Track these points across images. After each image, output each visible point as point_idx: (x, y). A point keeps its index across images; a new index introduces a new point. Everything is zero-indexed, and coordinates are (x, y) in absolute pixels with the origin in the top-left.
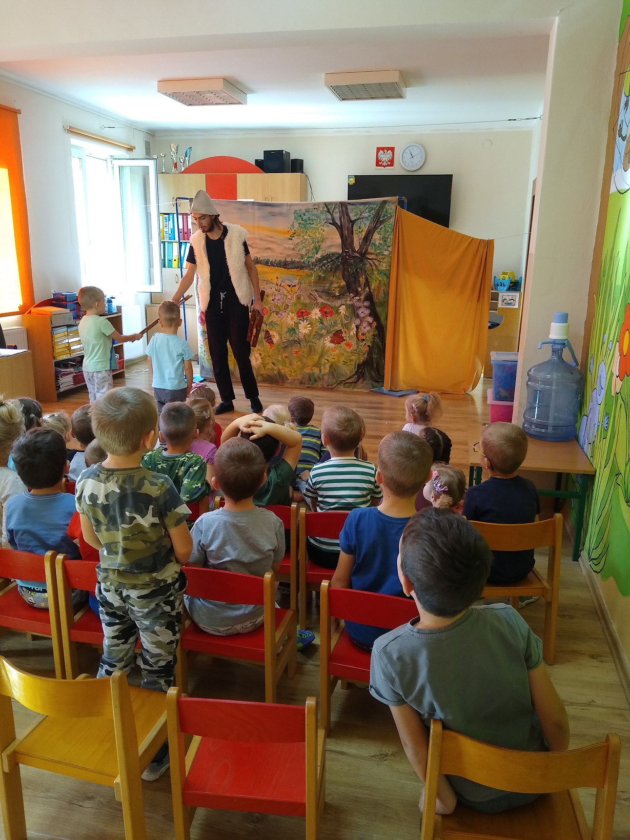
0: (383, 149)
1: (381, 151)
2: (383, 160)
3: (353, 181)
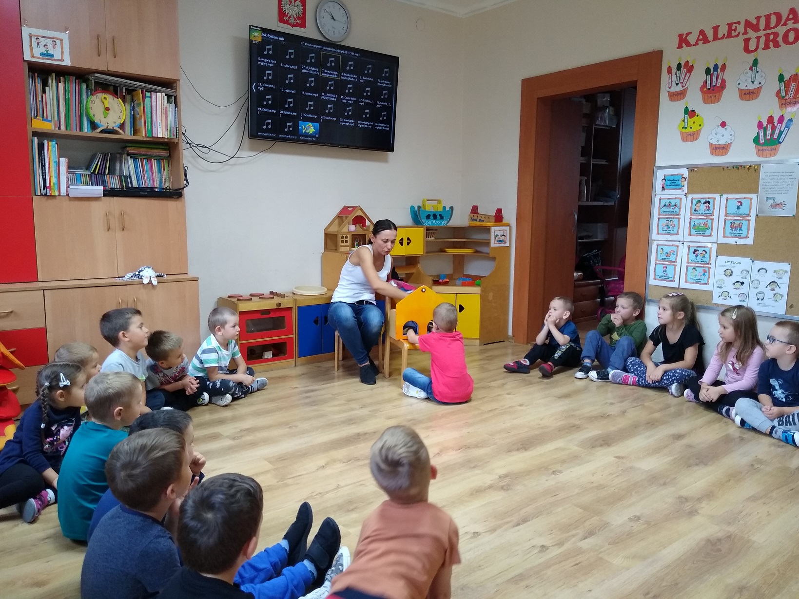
2: (289, 15)
3: (258, 37)
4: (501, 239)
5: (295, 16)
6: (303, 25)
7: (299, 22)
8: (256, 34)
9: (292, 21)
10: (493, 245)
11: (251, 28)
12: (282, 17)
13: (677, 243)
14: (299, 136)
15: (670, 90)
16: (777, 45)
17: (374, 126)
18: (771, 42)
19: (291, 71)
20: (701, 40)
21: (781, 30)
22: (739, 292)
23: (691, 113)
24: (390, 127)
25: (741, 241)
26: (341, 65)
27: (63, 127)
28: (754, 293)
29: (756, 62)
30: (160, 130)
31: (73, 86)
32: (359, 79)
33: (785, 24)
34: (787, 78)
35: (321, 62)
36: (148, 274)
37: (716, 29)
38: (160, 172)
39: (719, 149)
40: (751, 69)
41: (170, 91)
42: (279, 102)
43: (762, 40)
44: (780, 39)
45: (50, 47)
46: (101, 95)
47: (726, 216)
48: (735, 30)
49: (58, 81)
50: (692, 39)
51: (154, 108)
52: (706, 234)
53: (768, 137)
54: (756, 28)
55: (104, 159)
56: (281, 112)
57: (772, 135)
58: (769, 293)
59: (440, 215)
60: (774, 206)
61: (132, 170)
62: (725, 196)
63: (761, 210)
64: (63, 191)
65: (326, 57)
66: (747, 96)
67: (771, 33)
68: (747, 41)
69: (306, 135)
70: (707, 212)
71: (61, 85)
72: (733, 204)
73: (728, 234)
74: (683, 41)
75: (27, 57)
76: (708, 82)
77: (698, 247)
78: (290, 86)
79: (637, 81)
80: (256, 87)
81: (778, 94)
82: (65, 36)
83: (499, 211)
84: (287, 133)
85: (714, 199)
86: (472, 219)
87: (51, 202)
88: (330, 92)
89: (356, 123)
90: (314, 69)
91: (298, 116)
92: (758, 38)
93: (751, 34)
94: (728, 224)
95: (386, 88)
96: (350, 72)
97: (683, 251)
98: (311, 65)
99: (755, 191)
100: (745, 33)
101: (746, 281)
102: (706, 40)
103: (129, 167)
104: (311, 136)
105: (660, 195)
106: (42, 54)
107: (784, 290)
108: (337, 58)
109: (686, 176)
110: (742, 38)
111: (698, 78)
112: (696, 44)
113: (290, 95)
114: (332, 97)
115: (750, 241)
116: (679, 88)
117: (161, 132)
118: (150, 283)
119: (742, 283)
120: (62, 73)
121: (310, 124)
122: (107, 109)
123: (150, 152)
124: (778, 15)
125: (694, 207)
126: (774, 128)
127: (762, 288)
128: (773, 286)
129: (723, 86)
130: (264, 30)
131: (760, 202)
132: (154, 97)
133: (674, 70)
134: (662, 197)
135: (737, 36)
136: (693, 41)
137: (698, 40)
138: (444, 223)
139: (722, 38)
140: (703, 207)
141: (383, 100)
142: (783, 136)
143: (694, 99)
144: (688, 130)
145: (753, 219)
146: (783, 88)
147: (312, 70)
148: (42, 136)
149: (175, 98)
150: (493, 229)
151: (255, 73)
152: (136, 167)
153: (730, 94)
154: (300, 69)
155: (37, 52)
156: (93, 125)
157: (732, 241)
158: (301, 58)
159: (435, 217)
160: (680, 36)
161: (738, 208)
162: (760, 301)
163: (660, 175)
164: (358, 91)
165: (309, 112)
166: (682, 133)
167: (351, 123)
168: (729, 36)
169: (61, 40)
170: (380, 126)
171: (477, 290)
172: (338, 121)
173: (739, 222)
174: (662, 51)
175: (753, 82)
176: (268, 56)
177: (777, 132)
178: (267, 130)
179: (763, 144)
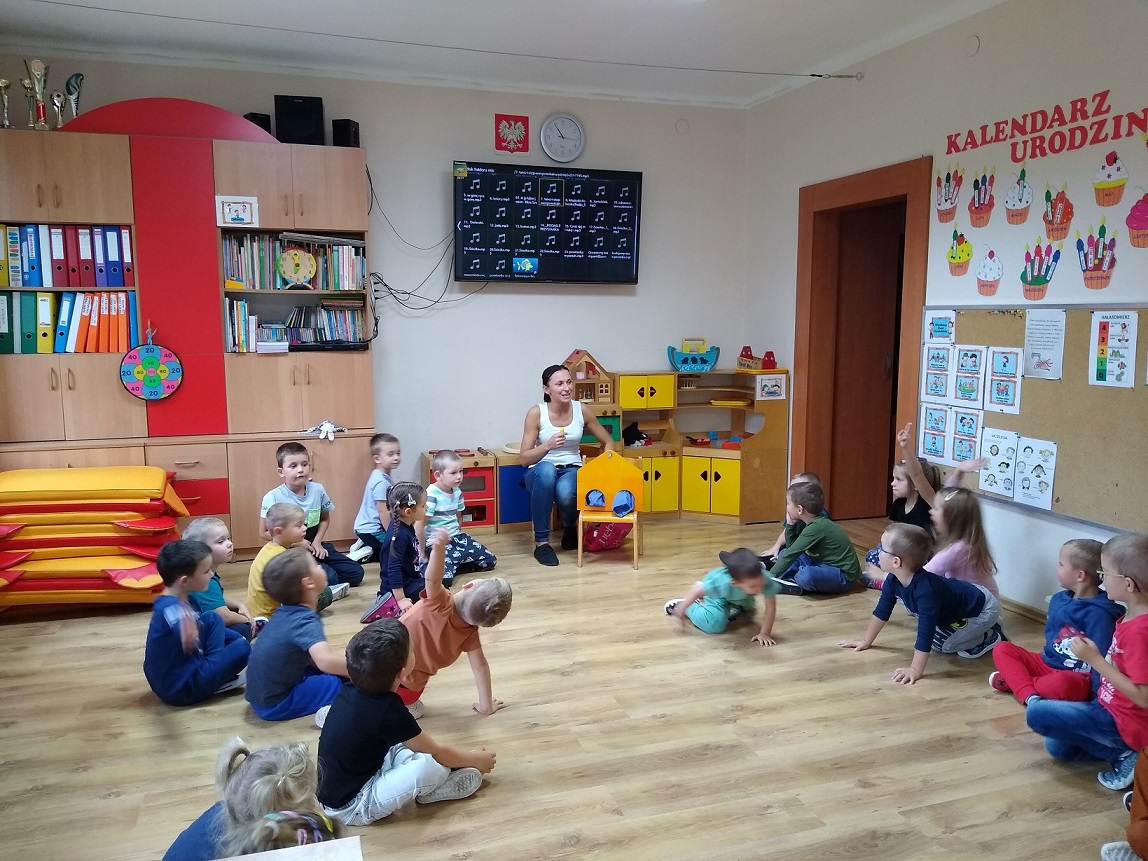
0: (507, 118)
1: (504, 123)
2: (509, 139)
3: (463, 172)
4: (772, 390)
5: (515, 140)
6: (525, 149)
7: (520, 145)
8: (460, 169)
9: (512, 146)
10: (758, 397)
11: (456, 164)
12: (500, 143)
13: (945, 408)
14: (512, 274)
15: (940, 208)
16: (1043, 154)
17: (609, 256)
18: (1039, 149)
19: (503, 204)
20: (970, 143)
21: (1047, 133)
22: (1004, 476)
23: (959, 239)
24: (632, 255)
25: (1007, 410)
26: (565, 190)
27: (257, 288)
28: (1019, 478)
29: (1023, 173)
30: (346, 283)
31: (266, 244)
32: (588, 203)
33: (1051, 126)
34: (1054, 196)
35: (540, 189)
36: (328, 428)
37: (984, 129)
38: (354, 323)
39: (988, 287)
40: (1018, 183)
41: (358, 243)
42: (488, 239)
43: (1029, 145)
44: (1046, 145)
45: (241, 211)
46: (292, 252)
47: (993, 375)
48: (1003, 131)
49: (253, 240)
50: (961, 142)
51: (341, 261)
52: (972, 397)
53: (1036, 274)
54: (1023, 131)
55: (300, 313)
56: (492, 249)
57: (1040, 271)
58: (1034, 481)
59: (702, 359)
60: (1041, 364)
61: (326, 322)
62: (992, 349)
63: (1026, 371)
64: (252, 347)
65: (546, 184)
66: (1015, 217)
67: (1036, 138)
68: (1014, 146)
69: (523, 273)
70: (973, 368)
71: (255, 245)
72: (1001, 360)
73: (994, 399)
74: (952, 146)
75: (220, 223)
76: (976, 199)
77: (965, 414)
78: (502, 221)
79: (906, 195)
80: (463, 224)
81: (1045, 216)
82: (254, 200)
83: (770, 354)
84: (501, 271)
85: (981, 352)
86: (741, 364)
87: (241, 358)
88: (552, 221)
89: (586, 254)
90: (530, 198)
91: (512, 252)
92: (1025, 143)
93: (1019, 138)
94: (995, 386)
95: (625, 210)
96: (576, 197)
97: (951, 417)
98: (527, 194)
99: (1020, 343)
100: (1013, 136)
101: (1012, 463)
102: (974, 145)
103: (323, 319)
104: (529, 273)
105: (931, 344)
106: (233, 219)
107: (1049, 477)
108: (559, 184)
109: (953, 320)
110: (1009, 141)
111: (967, 193)
112: (965, 149)
113: (502, 230)
114: (555, 228)
115: (1015, 410)
116: (947, 206)
117: (347, 285)
118: (326, 438)
119: (1008, 465)
120: (255, 234)
121: (527, 260)
122: (297, 265)
123: (344, 303)
124: (1043, 113)
125: (962, 361)
126: (1041, 262)
127: (1028, 473)
128: (1039, 470)
129: (991, 205)
130: (470, 164)
131: (1026, 360)
132: (340, 250)
133: (943, 183)
134: (931, 346)
135: (1005, 139)
136: (961, 146)
137: (967, 143)
138: (706, 368)
139: (990, 142)
140: (970, 361)
141: (622, 225)
142: (1050, 272)
143: (963, 221)
144: (957, 260)
145: (1019, 380)
146: (1049, 209)
147: (529, 200)
148: (233, 296)
149: (364, 249)
150: (759, 378)
151: (461, 210)
152: (330, 319)
153: (998, 214)
154: (513, 200)
155: (228, 219)
156: (285, 282)
157: (997, 408)
158: (515, 188)
159: (694, 360)
160: (949, 137)
161: (1005, 366)
162: (1025, 491)
163: (929, 316)
164: (588, 216)
165: (526, 246)
166: (950, 263)
167: (580, 254)
168: (997, 139)
169: (251, 204)
170: (617, 255)
171: (736, 454)
172: (562, 253)
173: (1005, 384)
174: (931, 158)
175: (1020, 200)
176: (476, 191)
177: (1044, 267)
178: (475, 271)
179: (1031, 283)
